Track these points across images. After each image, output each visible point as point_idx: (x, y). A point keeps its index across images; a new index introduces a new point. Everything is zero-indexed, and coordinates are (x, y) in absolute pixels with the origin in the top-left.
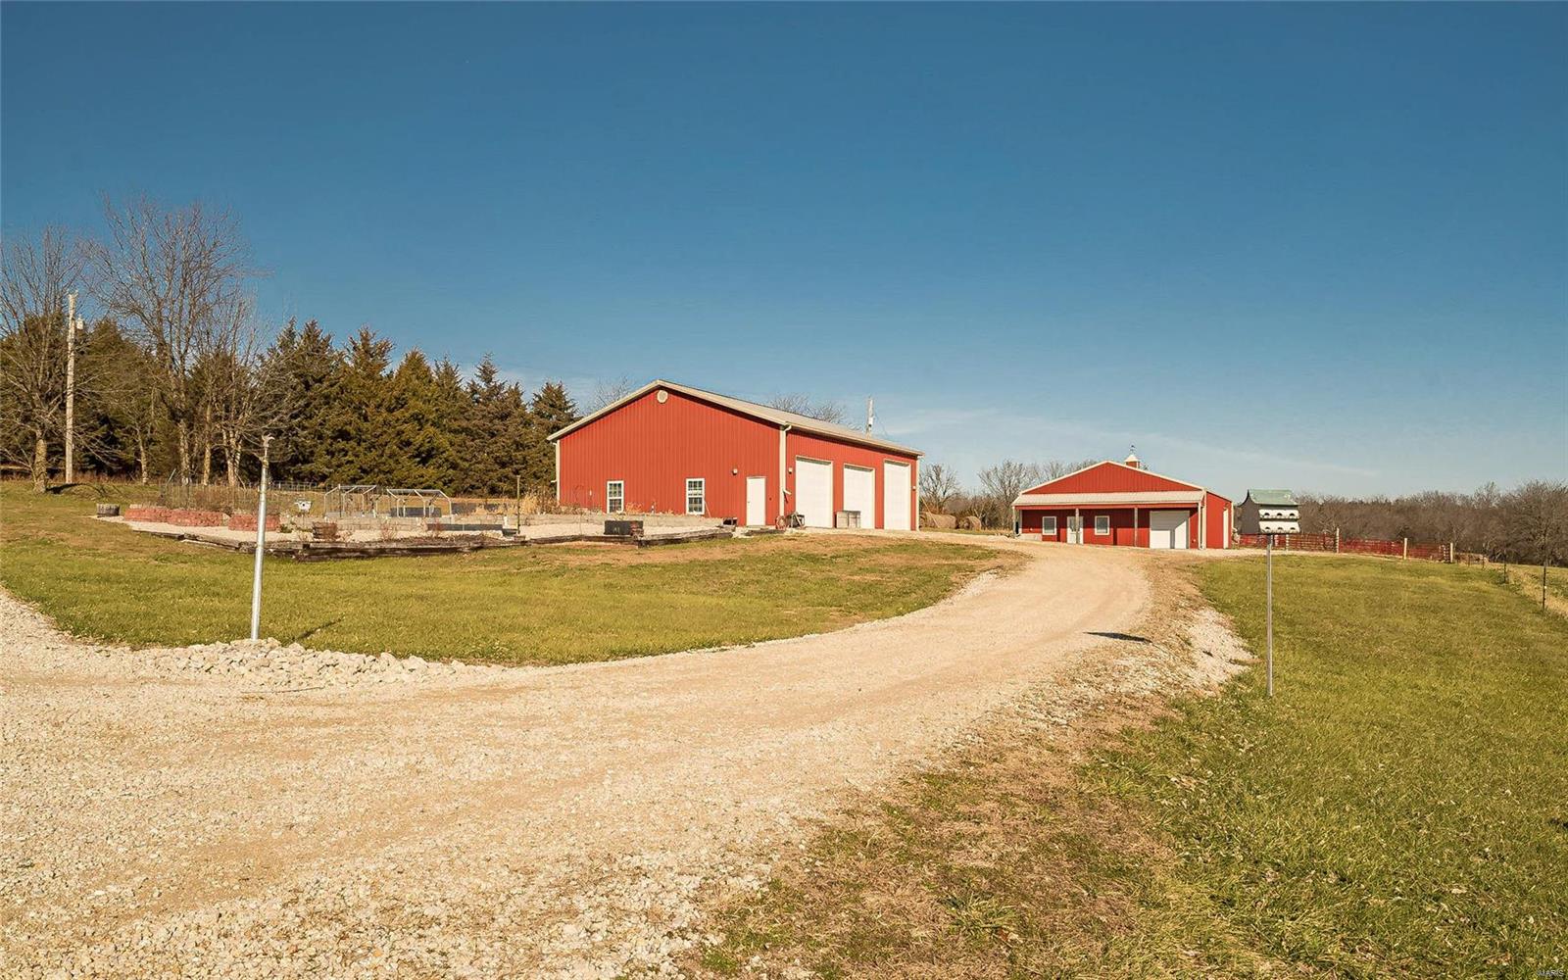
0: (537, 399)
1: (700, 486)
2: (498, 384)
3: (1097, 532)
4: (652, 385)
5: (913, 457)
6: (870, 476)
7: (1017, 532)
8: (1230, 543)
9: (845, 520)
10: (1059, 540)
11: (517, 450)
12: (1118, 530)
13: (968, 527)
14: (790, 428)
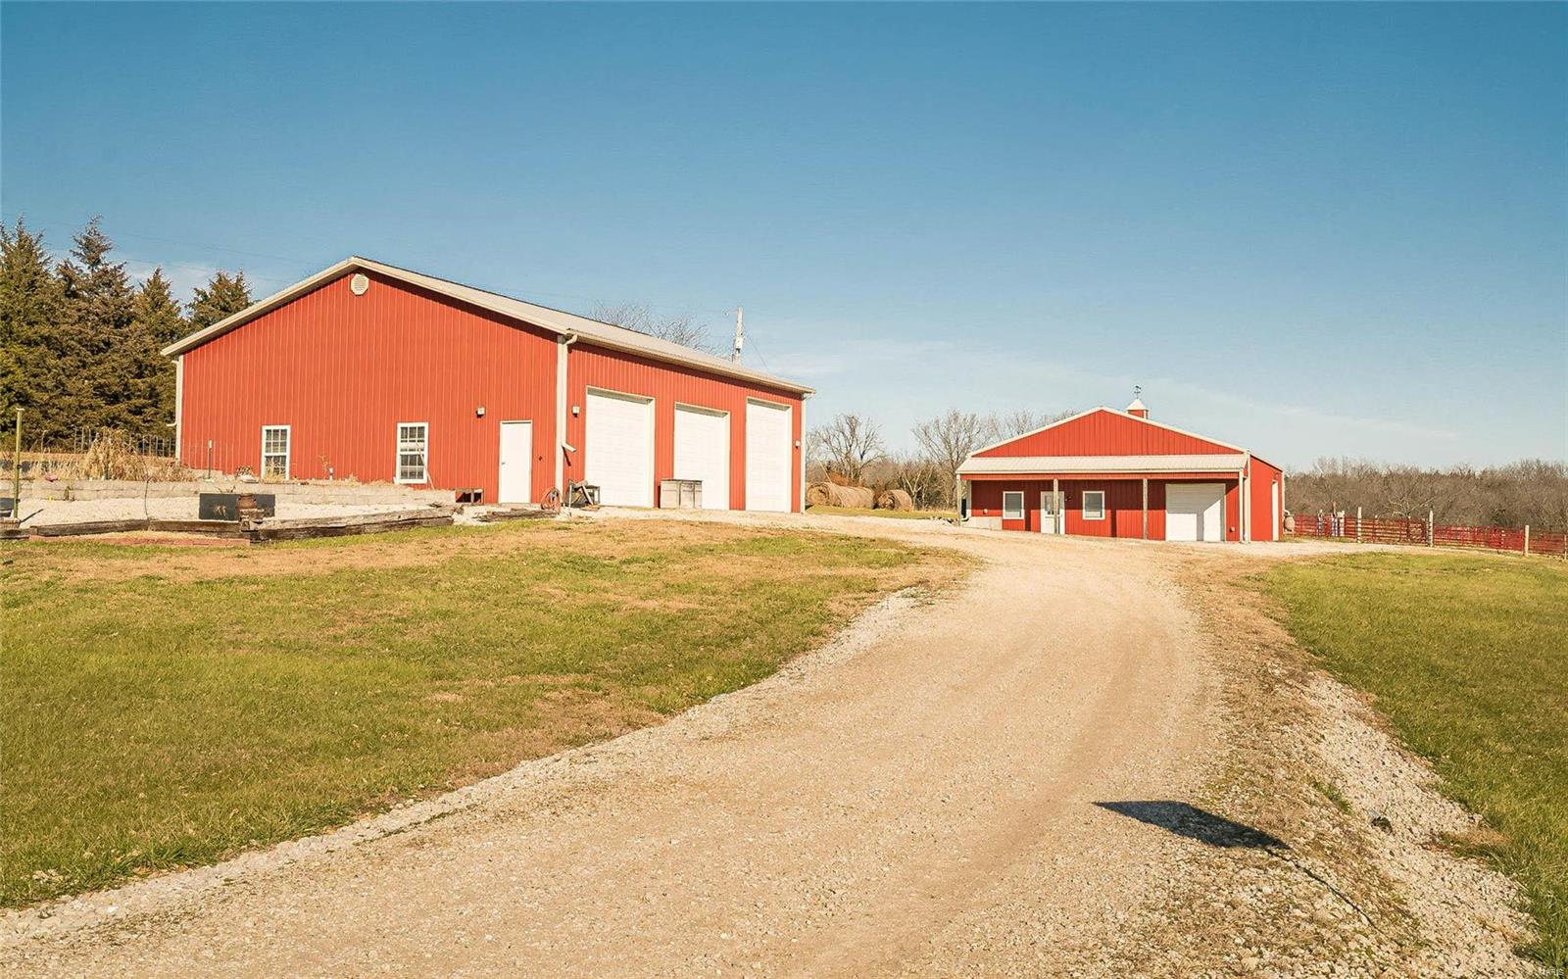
0: (201, 299)
1: (421, 435)
2: (111, 267)
3: (1087, 515)
4: (342, 265)
5: (796, 395)
6: (721, 425)
7: (964, 513)
8: (1280, 533)
9: (675, 496)
10: (1028, 528)
11: (140, 376)
12: (1118, 512)
13: (892, 507)
14: (574, 339)
